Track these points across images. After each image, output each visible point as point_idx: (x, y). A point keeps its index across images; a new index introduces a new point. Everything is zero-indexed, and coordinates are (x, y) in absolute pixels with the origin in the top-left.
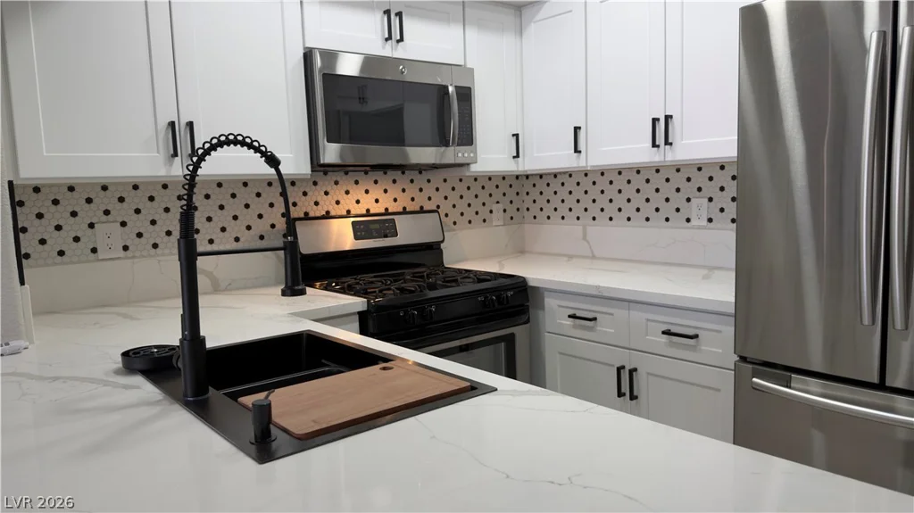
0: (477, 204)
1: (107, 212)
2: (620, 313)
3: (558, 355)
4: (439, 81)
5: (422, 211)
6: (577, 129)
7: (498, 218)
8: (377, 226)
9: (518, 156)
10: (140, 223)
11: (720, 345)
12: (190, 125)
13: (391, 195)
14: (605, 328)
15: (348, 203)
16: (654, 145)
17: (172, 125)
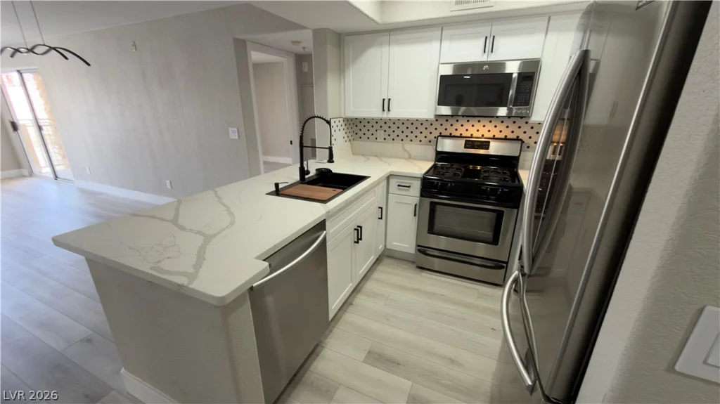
4: (508, 71)
5: (506, 139)
8: (479, 143)
12: (390, 100)
13: (497, 130)
17: (384, 100)
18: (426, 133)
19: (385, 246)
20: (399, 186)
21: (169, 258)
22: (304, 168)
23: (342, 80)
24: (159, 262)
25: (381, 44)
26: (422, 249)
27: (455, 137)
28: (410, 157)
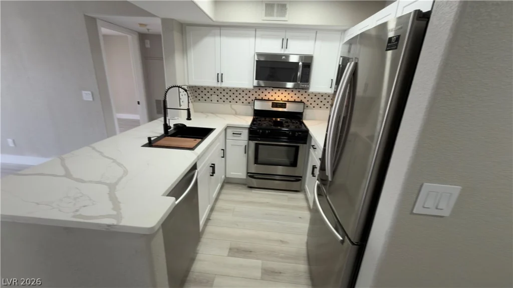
1: (215, 92)
4: (296, 61)
5: (295, 102)
8: (279, 104)
9: (331, 87)
10: (221, 96)
12: (222, 74)
13: (290, 96)
14: (316, 153)
17: (218, 74)
18: (246, 97)
19: (225, 176)
20: (233, 134)
21: (84, 206)
22: (167, 124)
23: (185, 57)
24: (77, 211)
25: (214, 35)
26: (251, 175)
27: (265, 100)
28: (236, 114)
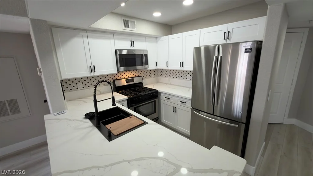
0: (149, 74)
1: (79, 81)
2: (173, 98)
3: (163, 104)
4: (141, 54)
6: (167, 62)
7: (153, 76)
8: (130, 80)
9: (156, 66)
10: (86, 83)
11: (189, 104)
12: (94, 66)
14: (171, 100)
15: (125, 76)
16: (180, 67)
17: (91, 66)
28: (101, 93)
